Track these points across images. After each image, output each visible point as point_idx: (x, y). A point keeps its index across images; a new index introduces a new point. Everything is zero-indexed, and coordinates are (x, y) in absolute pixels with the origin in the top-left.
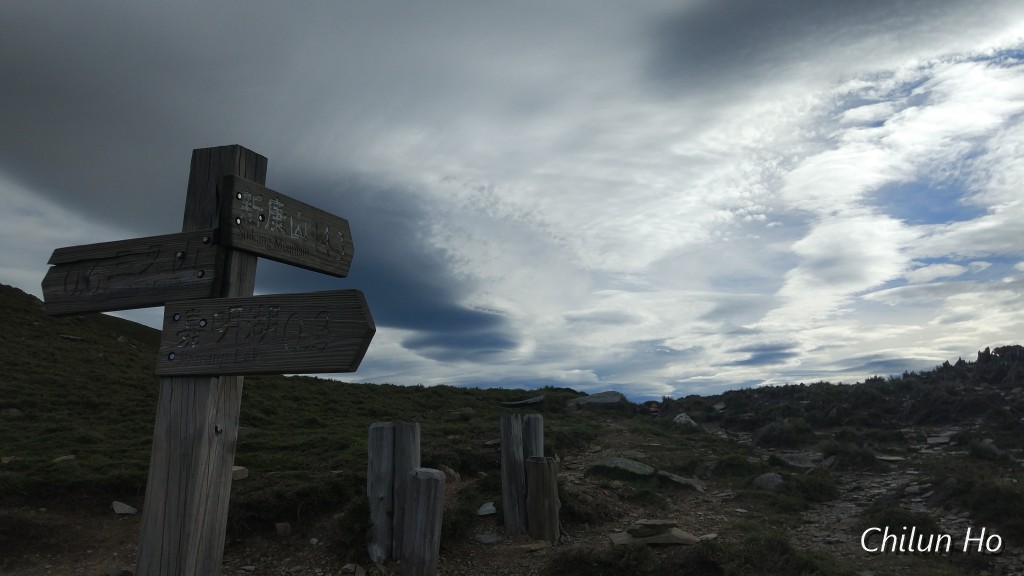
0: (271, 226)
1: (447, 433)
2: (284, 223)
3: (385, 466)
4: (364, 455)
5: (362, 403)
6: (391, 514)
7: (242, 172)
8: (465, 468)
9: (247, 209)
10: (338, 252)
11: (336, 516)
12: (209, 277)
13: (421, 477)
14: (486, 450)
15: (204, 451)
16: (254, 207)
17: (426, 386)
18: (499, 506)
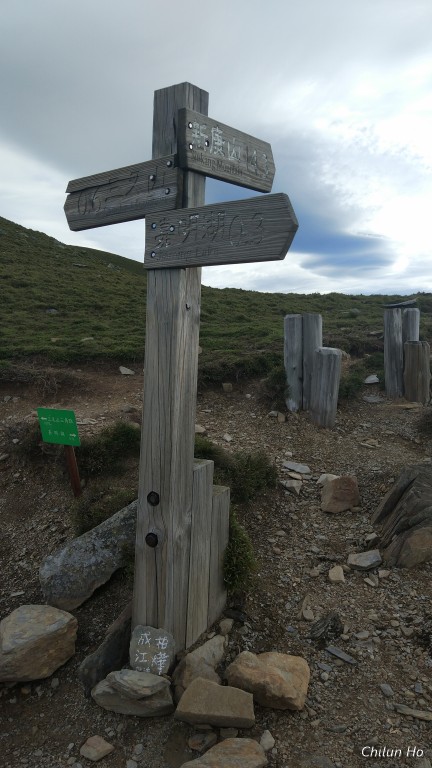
0: (214, 150)
1: (339, 326)
2: (224, 148)
3: (297, 346)
4: (281, 340)
5: (275, 305)
6: (301, 379)
7: (191, 107)
8: (354, 350)
9: (197, 136)
10: (263, 171)
11: (262, 380)
12: (173, 194)
13: (323, 353)
14: (371, 338)
15: (180, 322)
16: (202, 135)
17: (322, 293)
18: (381, 377)
